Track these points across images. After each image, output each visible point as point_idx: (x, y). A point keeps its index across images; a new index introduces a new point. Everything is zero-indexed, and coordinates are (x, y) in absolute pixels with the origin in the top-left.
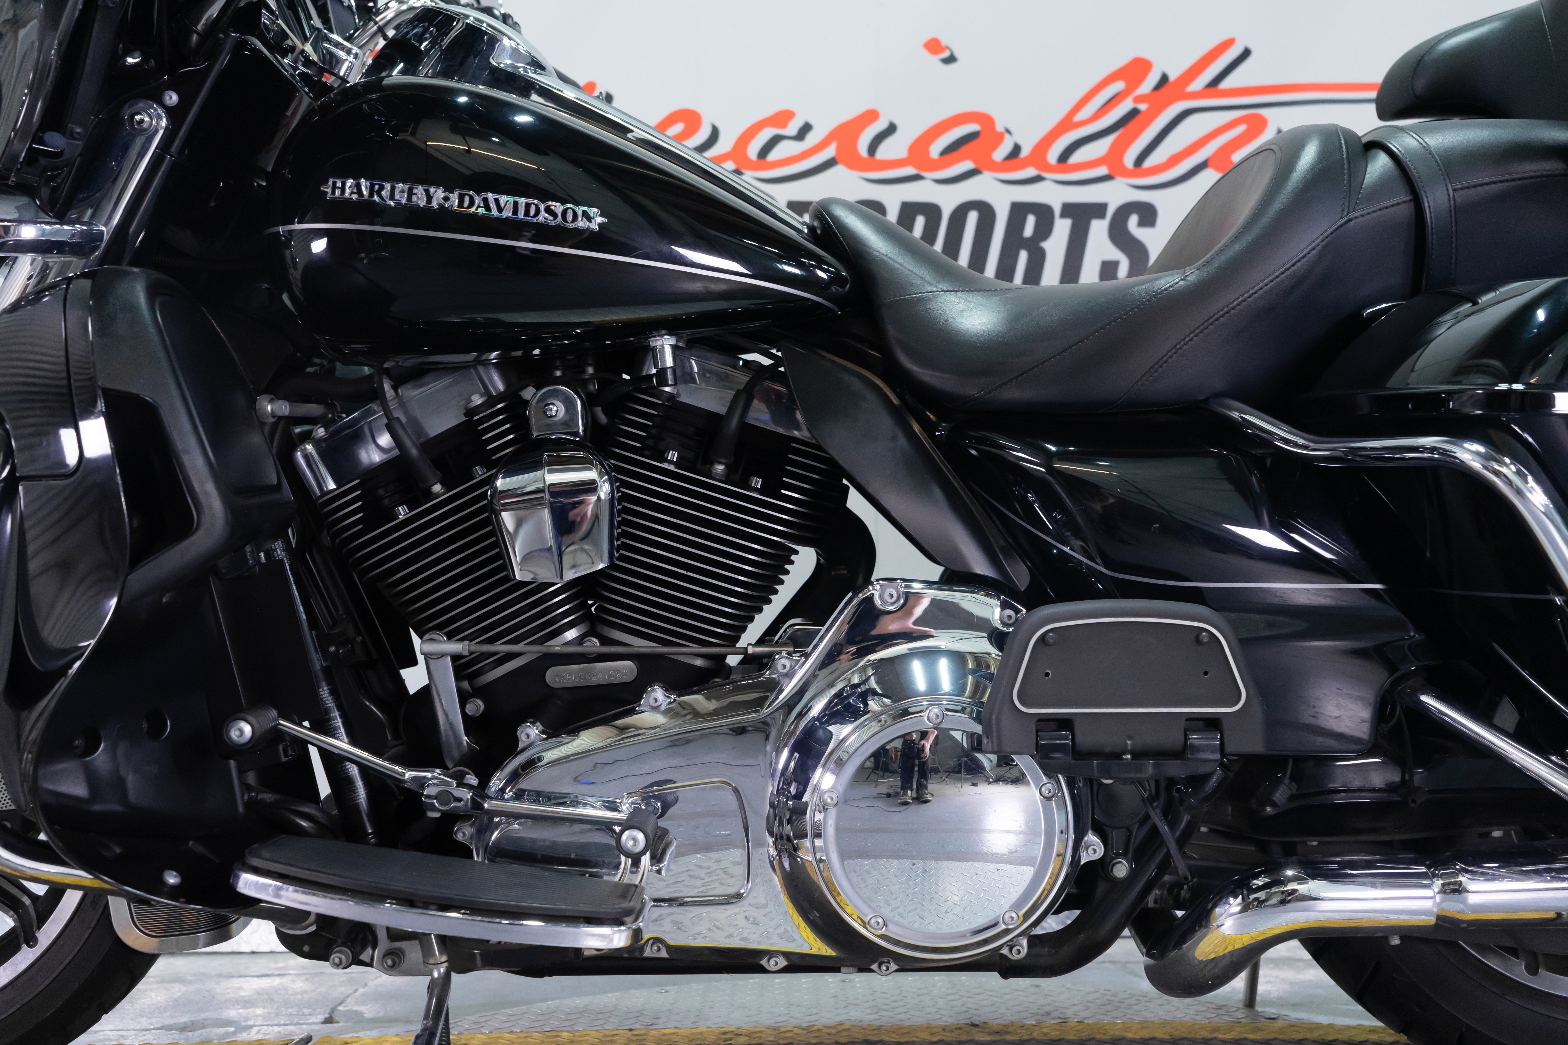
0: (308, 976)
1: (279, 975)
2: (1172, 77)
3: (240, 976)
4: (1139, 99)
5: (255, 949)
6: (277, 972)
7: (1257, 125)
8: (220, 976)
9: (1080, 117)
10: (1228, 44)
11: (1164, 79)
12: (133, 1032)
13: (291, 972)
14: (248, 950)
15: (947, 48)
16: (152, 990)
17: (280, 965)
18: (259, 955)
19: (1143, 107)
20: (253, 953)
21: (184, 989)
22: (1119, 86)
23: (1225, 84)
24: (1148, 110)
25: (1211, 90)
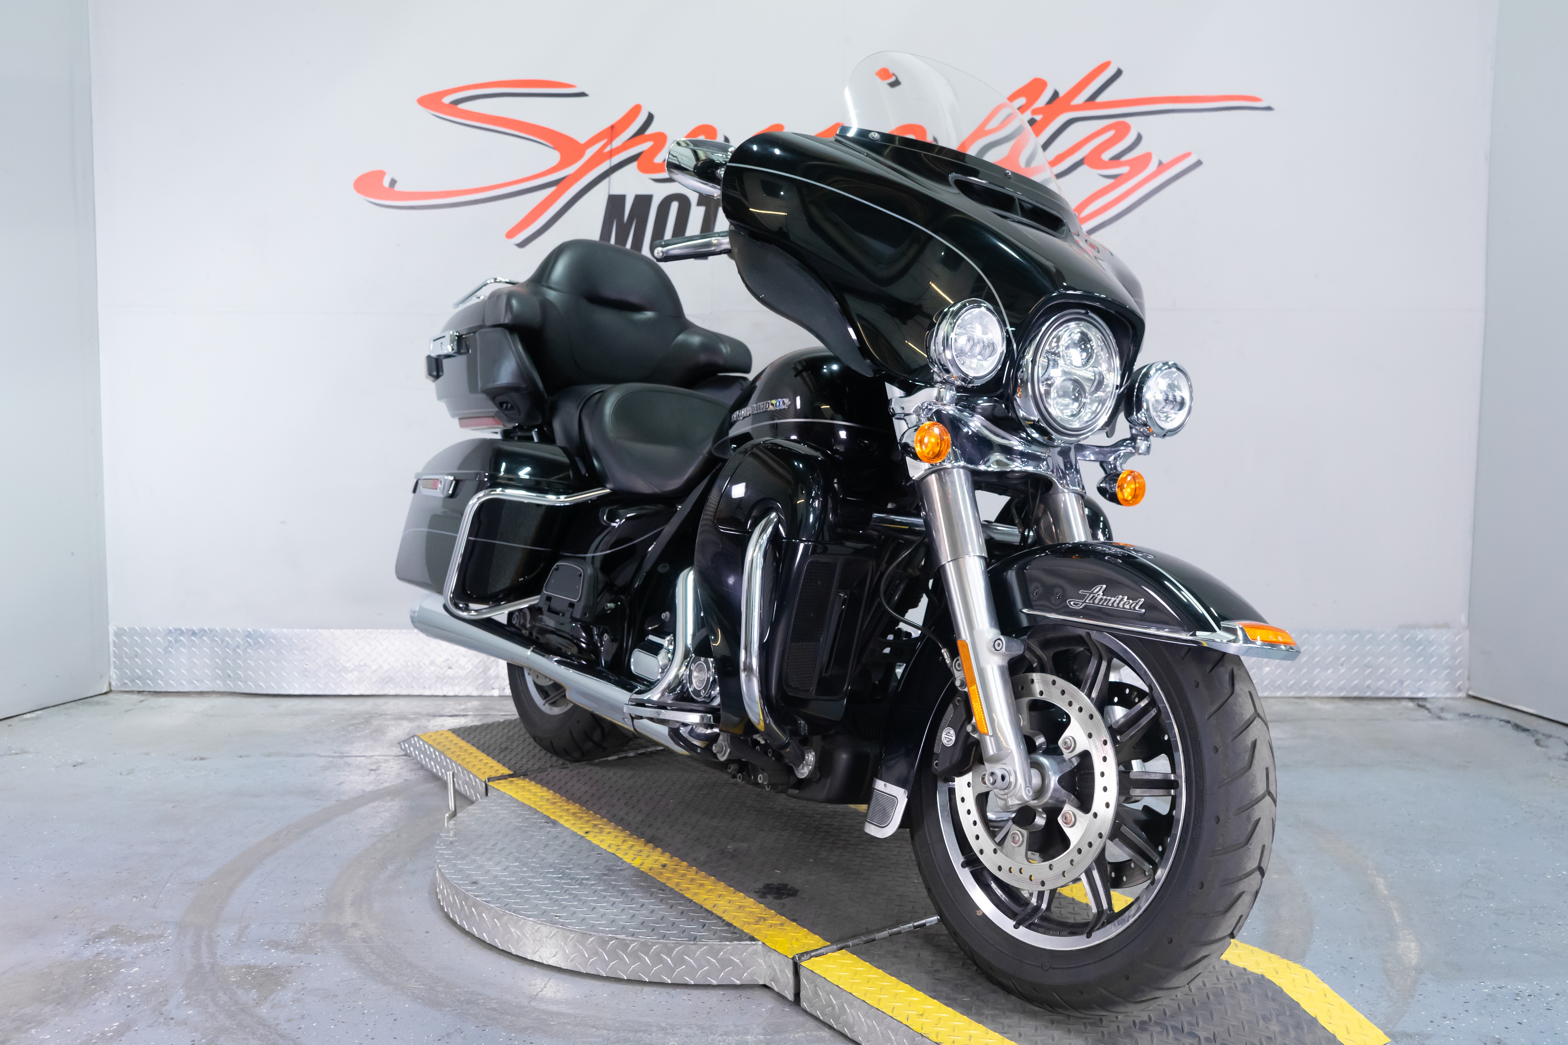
0: (480, 717)
1: (463, 716)
2: (1061, 94)
3: (441, 716)
4: (1035, 112)
5: (445, 694)
6: (462, 713)
7: (1122, 131)
8: (428, 715)
9: (989, 127)
10: (1105, 66)
11: (1056, 94)
12: (391, 758)
13: (470, 713)
14: (441, 694)
15: (894, 75)
16: (392, 725)
17: (463, 707)
18: (448, 698)
19: (1038, 117)
20: (445, 696)
21: (410, 725)
22: (1022, 101)
23: (1101, 99)
24: (1042, 119)
25: (1090, 103)
